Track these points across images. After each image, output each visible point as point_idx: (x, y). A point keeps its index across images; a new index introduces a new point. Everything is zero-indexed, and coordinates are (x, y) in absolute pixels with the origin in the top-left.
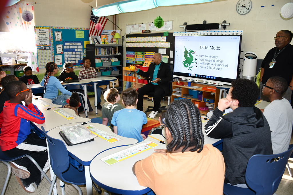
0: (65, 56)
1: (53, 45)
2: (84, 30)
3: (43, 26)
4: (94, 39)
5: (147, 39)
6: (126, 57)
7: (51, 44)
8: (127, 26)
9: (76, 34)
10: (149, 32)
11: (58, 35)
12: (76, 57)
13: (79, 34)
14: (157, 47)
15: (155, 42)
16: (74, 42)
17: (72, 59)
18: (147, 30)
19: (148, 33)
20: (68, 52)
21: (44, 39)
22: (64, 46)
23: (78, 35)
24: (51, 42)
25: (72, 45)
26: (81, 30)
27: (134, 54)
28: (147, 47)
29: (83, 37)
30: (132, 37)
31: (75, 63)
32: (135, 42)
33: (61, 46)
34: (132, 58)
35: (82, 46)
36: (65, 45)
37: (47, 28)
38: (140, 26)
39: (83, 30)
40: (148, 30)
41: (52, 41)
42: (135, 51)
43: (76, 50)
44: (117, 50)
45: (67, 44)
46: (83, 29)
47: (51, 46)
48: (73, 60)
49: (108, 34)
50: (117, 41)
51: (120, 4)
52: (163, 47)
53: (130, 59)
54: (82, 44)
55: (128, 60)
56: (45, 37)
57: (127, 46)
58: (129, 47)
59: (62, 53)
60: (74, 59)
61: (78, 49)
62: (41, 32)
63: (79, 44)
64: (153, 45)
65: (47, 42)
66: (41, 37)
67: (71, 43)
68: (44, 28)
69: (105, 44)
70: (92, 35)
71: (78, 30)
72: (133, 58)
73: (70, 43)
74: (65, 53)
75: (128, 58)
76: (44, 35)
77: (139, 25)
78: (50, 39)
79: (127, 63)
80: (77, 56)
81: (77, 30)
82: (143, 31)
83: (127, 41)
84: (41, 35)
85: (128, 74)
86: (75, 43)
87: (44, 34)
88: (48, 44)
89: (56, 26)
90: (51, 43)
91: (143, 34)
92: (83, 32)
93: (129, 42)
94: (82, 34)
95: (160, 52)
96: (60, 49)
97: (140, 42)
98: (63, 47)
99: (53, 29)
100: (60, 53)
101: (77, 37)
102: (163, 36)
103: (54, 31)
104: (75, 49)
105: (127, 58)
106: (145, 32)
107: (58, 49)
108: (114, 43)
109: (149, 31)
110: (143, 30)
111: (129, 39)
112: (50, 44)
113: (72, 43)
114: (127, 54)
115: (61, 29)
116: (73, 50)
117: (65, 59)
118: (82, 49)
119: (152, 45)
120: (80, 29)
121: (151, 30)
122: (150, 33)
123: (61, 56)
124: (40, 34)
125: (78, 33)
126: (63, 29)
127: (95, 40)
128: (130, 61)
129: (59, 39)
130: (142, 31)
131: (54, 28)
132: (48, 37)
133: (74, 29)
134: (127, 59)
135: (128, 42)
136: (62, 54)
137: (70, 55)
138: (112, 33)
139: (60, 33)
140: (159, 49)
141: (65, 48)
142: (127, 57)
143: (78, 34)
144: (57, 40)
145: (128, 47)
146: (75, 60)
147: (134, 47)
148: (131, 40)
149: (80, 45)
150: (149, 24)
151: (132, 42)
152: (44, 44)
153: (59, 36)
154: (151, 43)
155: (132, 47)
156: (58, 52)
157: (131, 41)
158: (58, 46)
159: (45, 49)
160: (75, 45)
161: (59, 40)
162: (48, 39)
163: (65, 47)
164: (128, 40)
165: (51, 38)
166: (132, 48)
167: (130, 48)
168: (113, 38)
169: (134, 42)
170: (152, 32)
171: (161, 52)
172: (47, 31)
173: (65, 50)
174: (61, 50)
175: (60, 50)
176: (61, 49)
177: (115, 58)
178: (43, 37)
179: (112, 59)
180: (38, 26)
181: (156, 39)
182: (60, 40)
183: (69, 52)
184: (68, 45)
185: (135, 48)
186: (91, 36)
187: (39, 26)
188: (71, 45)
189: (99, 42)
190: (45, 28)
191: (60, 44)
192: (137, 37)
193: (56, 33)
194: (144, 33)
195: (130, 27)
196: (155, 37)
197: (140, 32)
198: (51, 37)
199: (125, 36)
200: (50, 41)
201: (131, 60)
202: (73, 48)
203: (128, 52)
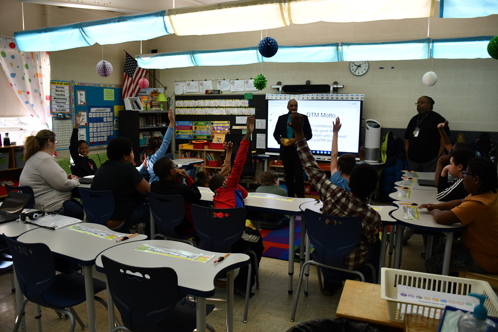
0: (91, 130)
1: (75, 111)
3: (61, 81)
4: (133, 103)
5: (216, 103)
6: (175, 129)
8: (176, 83)
9: (104, 94)
10: (219, 93)
11: (82, 96)
12: (104, 131)
13: (107, 94)
14: (234, 114)
15: (230, 107)
16: (102, 107)
17: (99, 134)
18: (214, 90)
19: (216, 95)
20: (94, 124)
21: (62, 103)
22: (90, 114)
23: (107, 96)
24: (72, 107)
26: (111, 88)
27: (191, 125)
28: (215, 114)
29: (112, 99)
30: (187, 100)
31: (103, 140)
32: (192, 107)
33: (86, 114)
34: (188, 131)
35: (112, 113)
36: (90, 112)
37: (66, 84)
38: (202, 84)
39: (113, 88)
40: (217, 90)
42: (193, 121)
43: (105, 119)
44: (160, 119)
45: (93, 110)
46: (113, 86)
47: (73, 113)
48: (101, 137)
49: (145, 94)
50: (162, 105)
52: (243, 114)
53: (184, 133)
54: (112, 111)
55: (179, 133)
56: (64, 99)
57: (177, 113)
58: (182, 114)
59: (86, 124)
61: (107, 117)
62: (59, 91)
63: (108, 110)
64: (226, 112)
65: (67, 108)
66: (58, 99)
67: (98, 109)
68: (62, 84)
69: (147, 110)
70: (131, 96)
71: (107, 88)
72: (190, 131)
74: (90, 124)
75: (180, 131)
76: (62, 95)
77: (200, 82)
78: (70, 102)
79: (178, 138)
80: (106, 129)
81: (105, 88)
82: (207, 91)
83: (177, 105)
84: (59, 95)
86: (103, 109)
87: (63, 93)
88: (68, 111)
89: (78, 81)
90: (72, 109)
91: (207, 95)
92: (113, 90)
93: (181, 107)
94: (111, 95)
95: (239, 121)
97: (202, 107)
98: (88, 115)
99: (75, 86)
101: (105, 99)
102: (244, 99)
103: (76, 88)
104: (103, 117)
105: (176, 131)
106: (211, 93)
108: (154, 109)
109: (219, 91)
110: (207, 89)
111: (180, 103)
112: (70, 110)
113: (100, 109)
114: (177, 125)
115: (86, 85)
116: (100, 120)
117: (90, 134)
118: (112, 118)
121: (221, 90)
122: (220, 94)
123: (85, 129)
124: (58, 93)
125: (107, 92)
126: (88, 85)
127: (135, 104)
128: (183, 135)
129: (82, 102)
130: (205, 91)
131: (76, 84)
132: (68, 99)
133: (102, 86)
134: (177, 133)
135: (179, 107)
136: (87, 127)
137: (97, 128)
138: (152, 92)
139: (83, 93)
140: (237, 117)
141: (90, 117)
142: (178, 129)
144: (79, 103)
145: (179, 114)
146: (104, 136)
147: (190, 115)
148: (185, 104)
149: (110, 112)
150: (218, 81)
151: (188, 107)
152: (63, 110)
153: (82, 97)
154: (222, 108)
155: (187, 114)
157: (185, 106)
159: (65, 118)
160: (103, 111)
161: (82, 103)
162: (68, 103)
163: (91, 115)
164: (180, 105)
165: (72, 101)
166: (188, 115)
167: (183, 115)
168: (152, 101)
169: (190, 106)
170: (224, 93)
171: (241, 121)
172: (67, 88)
173: (90, 120)
174: (85, 120)
176: (85, 117)
177: (157, 132)
178: (61, 99)
179: (154, 133)
180: (54, 81)
181: (231, 103)
182: (84, 103)
183: (96, 124)
184: (94, 112)
185: (193, 115)
187: (55, 81)
188: (98, 111)
189: (139, 107)
190: (64, 84)
191: (84, 111)
192: (196, 100)
193: (79, 93)
194: (210, 95)
195: (181, 84)
196: (230, 101)
197: (202, 92)
198: (72, 98)
199: (173, 98)
200: (70, 105)
201: (185, 134)
202: (101, 116)
203: (179, 122)
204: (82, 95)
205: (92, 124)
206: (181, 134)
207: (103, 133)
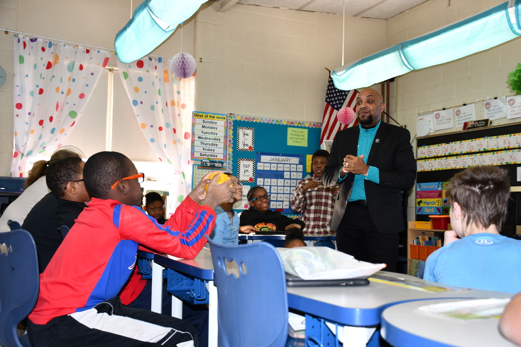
1: (232, 159)
2: (308, 128)
3: (213, 114)
5: (481, 145)
6: (416, 198)
7: (228, 157)
8: (420, 118)
9: (289, 136)
10: (486, 125)
11: (246, 137)
12: (284, 194)
13: (295, 136)
14: (512, 162)
15: (505, 149)
16: (283, 155)
17: (274, 197)
18: (478, 121)
19: (481, 129)
20: (266, 180)
21: (212, 144)
22: (259, 164)
23: (293, 138)
24: (228, 152)
25: (277, 162)
26: (301, 127)
27: (440, 189)
29: (304, 143)
30: (435, 144)
31: (281, 207)
32: (442, 157)
33: (251, 163)
34: (435, 200)
35: (301, 166)
36: (260, 162)
37: (220, 118)
38: (458, 113)
39: (305, 128)
40: (482, 121)
41: (230, 150)
42: (442, 181)
43: (286, 175)
45: (264, 158)
46: (307, 125)
47: (228, 161)
48: (277, 201)
51: (407, 46)
53: (428, 203)
54: (303, 162)
55: (422, 205)
56: (215, 139)
58: (426, 170)
59: (251, 179)
60: (280, 197)
61: (290, 171)
62: (207, 127)
63: (295, 160)
64: (499, 160)
65: (219, 153)
66: (206, 138)
67: (275, 157)
68: (214, 117)
71: (294, 127)
72: (438, 199)
73: (272, 157)
74: (259, 180)
75: (423, 200)
76: (212, 133)
77: (456, 110)
78: (225, 144)
79: (420, 213)
80: (287, 190)
81: (290, 126)
82: (466, 124)
83: (420, 155)
84: (207, 133)
85: (424, 240)
86: (285, 158)
87: (214, 131)
88: (220, 157)
89: (242, 114)
90: (228, 155)
91: (466, 131)
92: (307, 130)
93: (425, 158)
94: (302, 137)
96: (246, 170)
97: (457, 155)
98: (255, 166)
99: (235, 122)
100: (247, 179)
101: (290, 142)
103: (238, 125)
104: (283, 172)
105: (418, 200)
106: (473, 127)
107: (242, 169)
109: (486, 121)
110: (465, 121)
111: (425, 151)
112: (225, 156)
113: (277, 157)
114: (418, 190)
115: (255, 121)
116: (279, 175)
118: (301, 174)
119: (496, 160)
120: (300, 125)
121: (491, 119)
122: (489, 127)
124: (205, 130)
125: (295, 133)
126: (258, 121)
128: (427, 208)
129: (247, 145)
130: (463, 125)
131: (238, 118)
132: (222, 140)
133: (285, 123)
134: (419, 205)
135: (422, 159)
136: (252, 184)
137: (271, 186)
139: (250, 132)
140: (519, 168)
142: (420, 198)
143: (292, 136)
144: (241, 147)
145: (422, 169)
146: (283, 201)
147: (439, 171)
148: (431, 152)
149: (297, 164)
150: (485, 102)
151: (435, 158)
152: (212, 155)
153: (246, 139)
154: (492, 153)
155: (433, 169)
156: (242, 178)
157: (432, 155)
158: (243, 163)
159: (213, 167)
160: (283, 162)
161: (247, 148)
162: (221, 145)
163: (260, 167)
164: (424, 154)
165: (228, 142)
166: (436, 171)
167: (428, 172)
169: (439, 155)
170: (496, 124)
172: (221, 124)
173: (258, 174)
174: (250, 174)
175: (247, 173)
176: (251, 169)
178: (210, 139)
180: (201, 112)
181: (507, 142)
182: (250, 148)
183: (269, 180)
184: (267, 162)
185: (443, 171)
186: (325, 140)
187: (203, 113)
188: (273, 162)
190: (217, 118)
191: (248, 159)
192: (447, 142)
193: (241, 132)
194: (470, 130)
195: (430, 118)
196: (507, 137)
197: (459, 128)
198: (228, 139)
199: (415, 143)
200: (225, 149)
201: (431, 205)
202: (279, 169)
203: (423, 185)
204: (247, 135)
205: (262, 180)
206: (426, 205)
207: (282, 195)
